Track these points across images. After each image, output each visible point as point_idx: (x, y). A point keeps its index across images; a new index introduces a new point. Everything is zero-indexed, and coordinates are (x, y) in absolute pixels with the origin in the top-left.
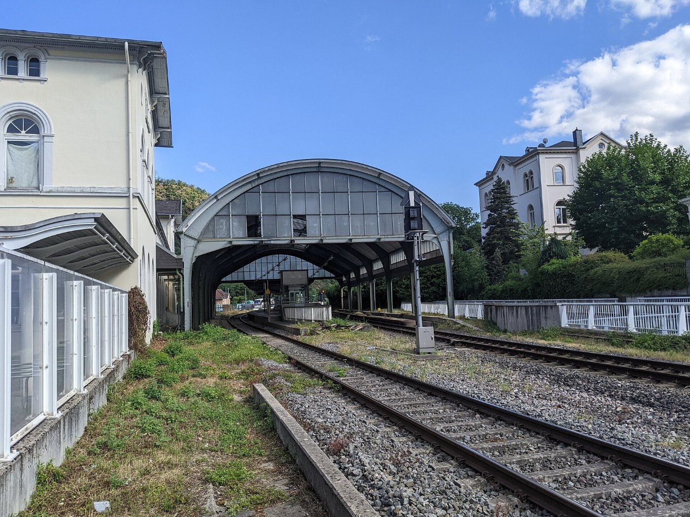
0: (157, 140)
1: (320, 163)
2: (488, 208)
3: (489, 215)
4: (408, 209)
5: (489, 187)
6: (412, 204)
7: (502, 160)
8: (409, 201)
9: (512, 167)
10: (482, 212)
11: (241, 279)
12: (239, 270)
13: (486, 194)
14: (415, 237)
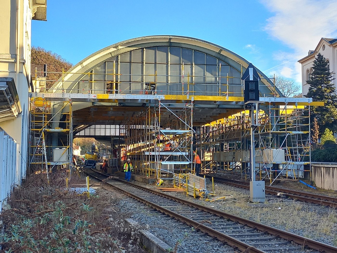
0: (34, 14)
1: (170, 39)
2: (308, 82)
3: (310, 89)
4: (248, 82)
5: (310, 64)
6: (251, 79)
7: (323, 41)
8: (249, 75)
9: (331, 48)
10: (303, 85)
11: (92, 134)
12: (91, 127)
13: (308, 70)
14: (253, 106)
